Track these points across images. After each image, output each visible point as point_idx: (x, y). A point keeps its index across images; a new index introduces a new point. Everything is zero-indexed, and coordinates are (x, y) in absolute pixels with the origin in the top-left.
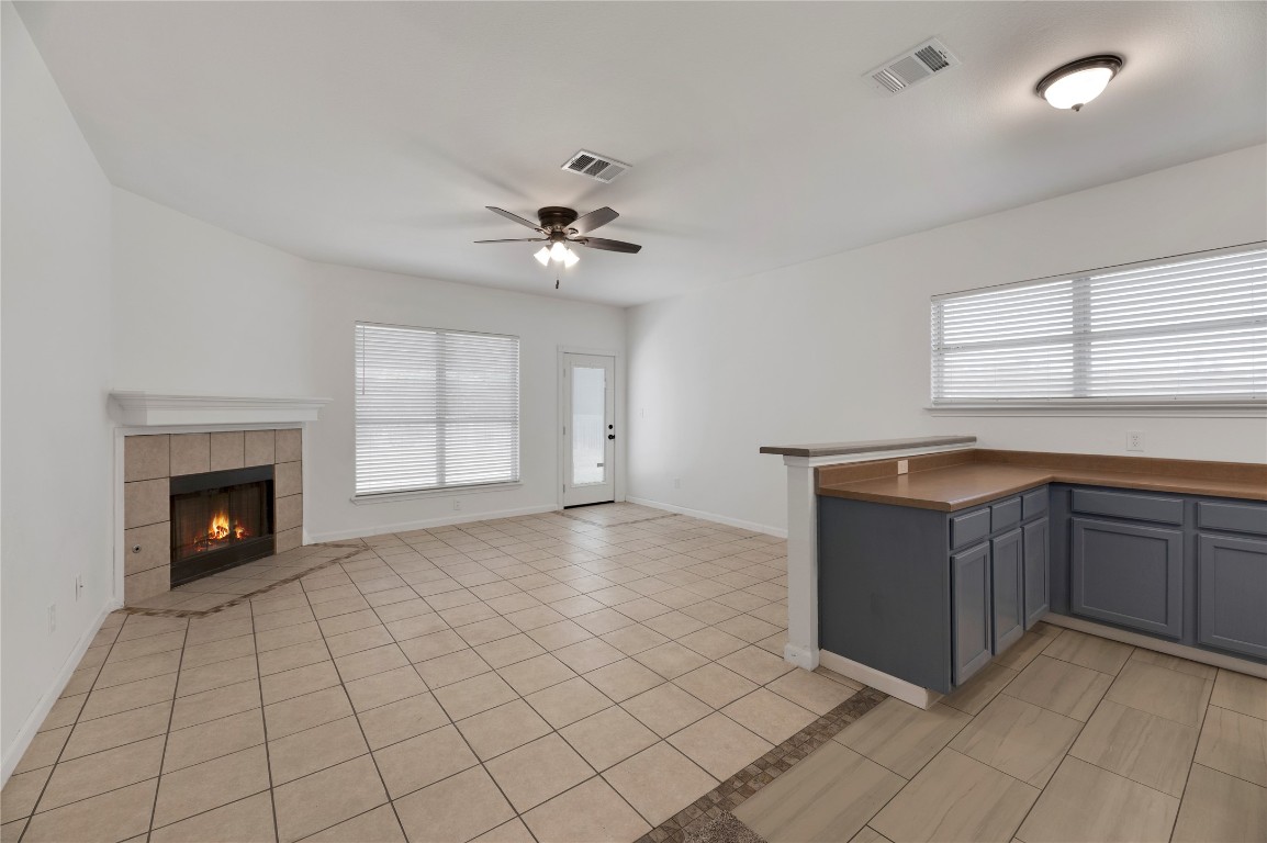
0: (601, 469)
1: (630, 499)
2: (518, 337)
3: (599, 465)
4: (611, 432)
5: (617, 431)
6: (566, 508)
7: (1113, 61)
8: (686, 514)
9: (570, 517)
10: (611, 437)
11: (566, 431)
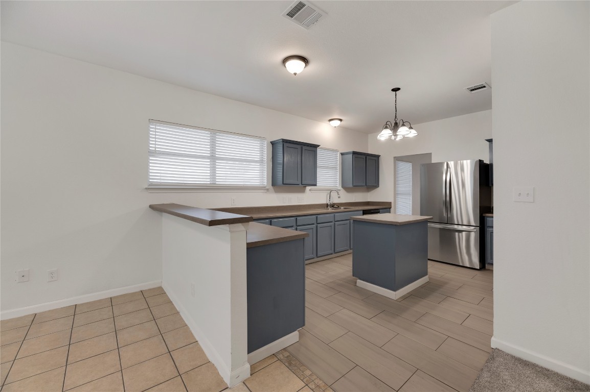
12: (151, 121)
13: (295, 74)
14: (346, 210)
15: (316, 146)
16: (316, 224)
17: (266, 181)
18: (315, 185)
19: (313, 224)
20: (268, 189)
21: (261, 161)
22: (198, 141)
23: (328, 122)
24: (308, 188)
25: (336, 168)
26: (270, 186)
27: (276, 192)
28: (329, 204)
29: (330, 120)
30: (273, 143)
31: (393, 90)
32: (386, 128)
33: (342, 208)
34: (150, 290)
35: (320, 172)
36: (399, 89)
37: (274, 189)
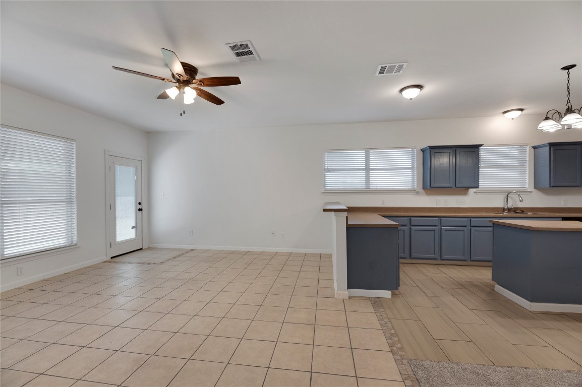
0: (134, 229)
1: (152, 246)
2: (74, 140)
3: (133, 228)
4: (140, 207)
5: (144, 206)
6: (112, 258)
7: (420, 87)
8: (198, 248)
9: (115, 262)
10: (140, 210)
11: (111, 207)
12: (325, 150)
13: (411, 99)
14: (535, 215)
15: (477, 147)
16: (469, 228)
17: (416, 185)
18: (477, 187)
19: (466, 226)
20: (418, 192)
21: (412, 168)
22: (355, 158)
23: (503, 115)
24: (472, 191)
25: (522, 166)
26: (421, 189)
27: (428, 194)
28: (506, 207)
29: (505, 112)
30: (423, 150)
31: (564, 68)
32: (547, 118)
33: (529, 213)
34: (325, 254)
35: (483, 173)
36: (573, 66)
37: (425, 192)
